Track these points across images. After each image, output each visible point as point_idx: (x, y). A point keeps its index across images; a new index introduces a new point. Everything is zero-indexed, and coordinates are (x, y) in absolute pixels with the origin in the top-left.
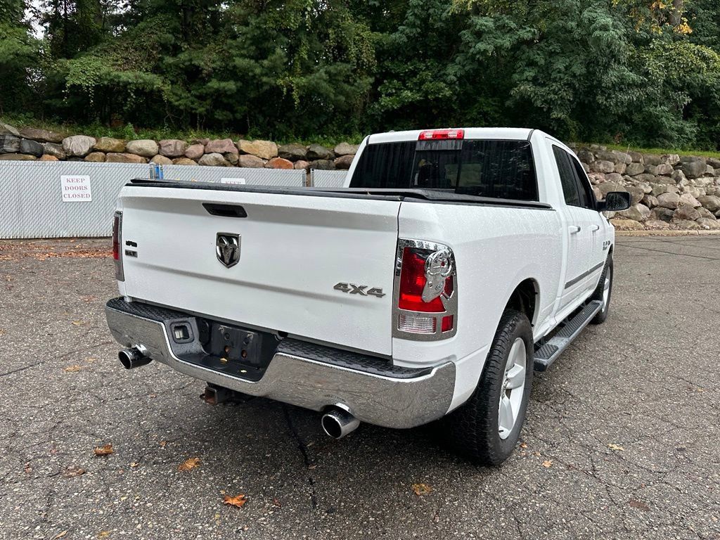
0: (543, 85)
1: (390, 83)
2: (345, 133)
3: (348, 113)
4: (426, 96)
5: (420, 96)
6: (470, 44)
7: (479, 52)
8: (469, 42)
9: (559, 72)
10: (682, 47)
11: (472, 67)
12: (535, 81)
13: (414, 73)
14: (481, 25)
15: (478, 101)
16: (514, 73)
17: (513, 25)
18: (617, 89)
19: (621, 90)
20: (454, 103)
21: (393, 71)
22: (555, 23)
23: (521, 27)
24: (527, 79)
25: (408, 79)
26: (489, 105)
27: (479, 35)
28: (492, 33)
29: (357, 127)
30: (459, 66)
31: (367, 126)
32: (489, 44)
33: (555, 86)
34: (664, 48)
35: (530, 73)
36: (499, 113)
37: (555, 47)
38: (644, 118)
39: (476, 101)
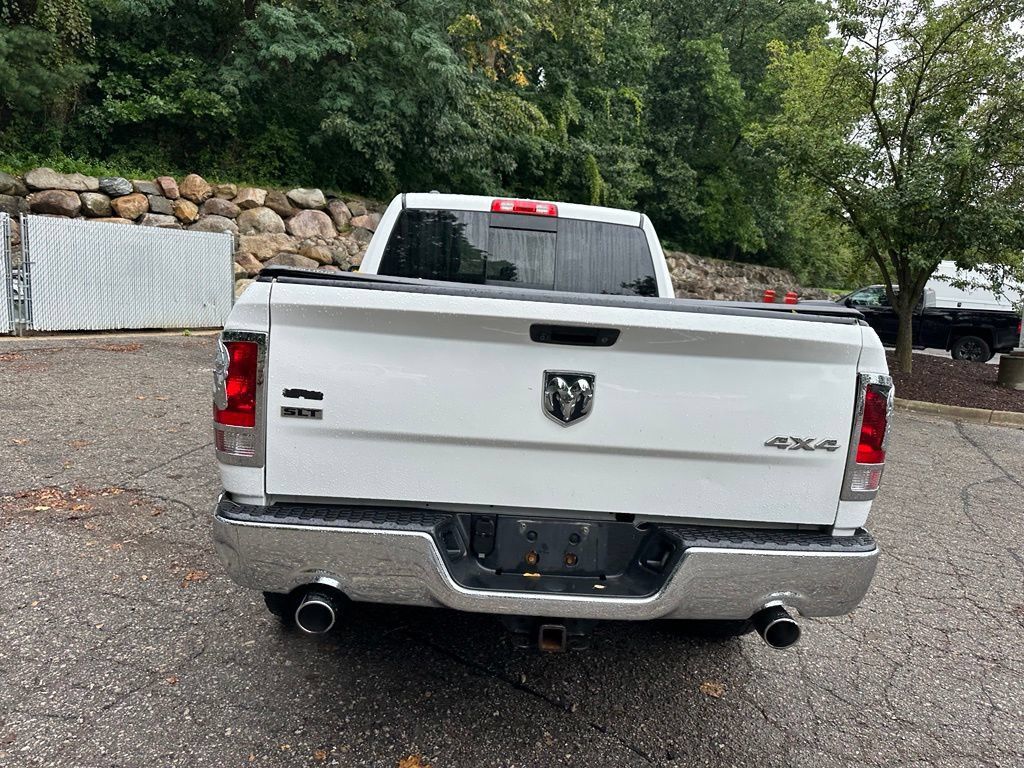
0: (361, 121)
1: (119, 78)
2: (35, 150)
3: (39, 117)
4: (188, 111)
5: (177, 108)
6: (259, 44)
7: (275, 58)
8: (258, 40)
9: (384, 107)
10: (509, 99)
11: (260, 77)
12: (351, 113)
13: (163, 70)
14: (278, 18)
15: (268, 130)
16: (323, 97)
17: (321, 30)
18: (451, 141)
19: (455, 142)
20: (231, 127)
21: (124, 59)
22: (377, 39)
23: (332, 35)
24: (341, 110)
25: (152, 77)
26: (284, 138)
27: (273, 32)
28: (290, 33)
29: (59, 142)
30: (241, 73)
31: (78, 143)
32: (289, 49)
33: (380, 125)
34: (489, 96)
35: (345, 102)
36: (299, 151)
37: (375, 71)
38: (462, 181)
39: (264, 129)
